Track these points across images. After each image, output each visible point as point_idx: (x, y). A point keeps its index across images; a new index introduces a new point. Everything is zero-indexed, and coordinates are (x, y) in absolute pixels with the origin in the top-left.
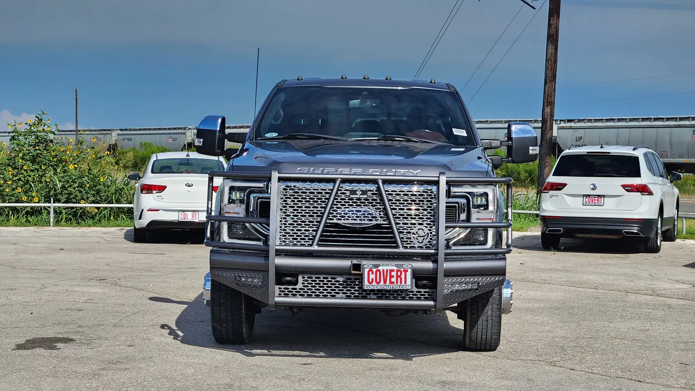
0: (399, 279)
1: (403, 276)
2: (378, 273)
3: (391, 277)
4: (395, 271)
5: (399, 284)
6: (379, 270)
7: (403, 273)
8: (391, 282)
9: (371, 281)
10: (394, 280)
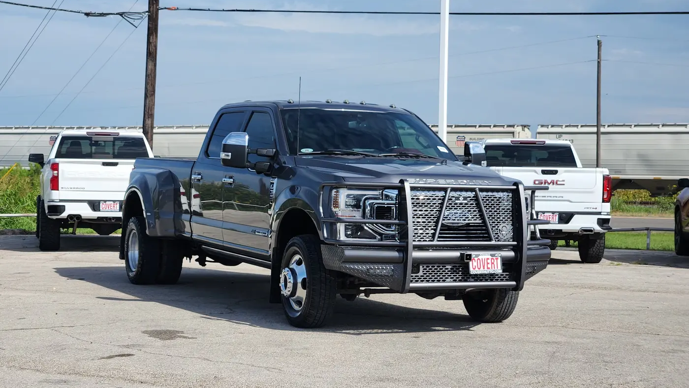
0: (493, 265)
1: (495, 263)
2: (479, 261)
3: (488, 263)
4: (490, 259)
5: (493, 269)
6: (479, 259)
7: (495, 260)
8: (488, 268)
9: (474, 267)
10: (489, 266)
